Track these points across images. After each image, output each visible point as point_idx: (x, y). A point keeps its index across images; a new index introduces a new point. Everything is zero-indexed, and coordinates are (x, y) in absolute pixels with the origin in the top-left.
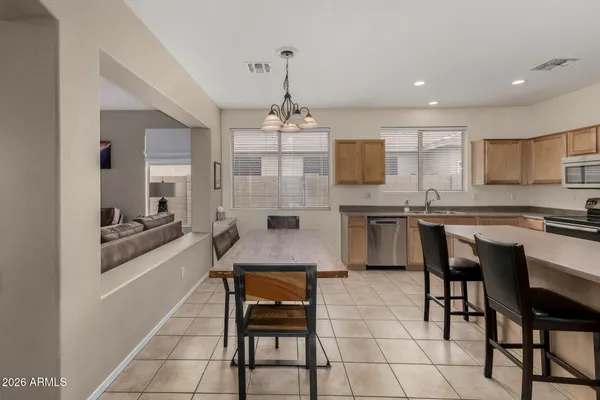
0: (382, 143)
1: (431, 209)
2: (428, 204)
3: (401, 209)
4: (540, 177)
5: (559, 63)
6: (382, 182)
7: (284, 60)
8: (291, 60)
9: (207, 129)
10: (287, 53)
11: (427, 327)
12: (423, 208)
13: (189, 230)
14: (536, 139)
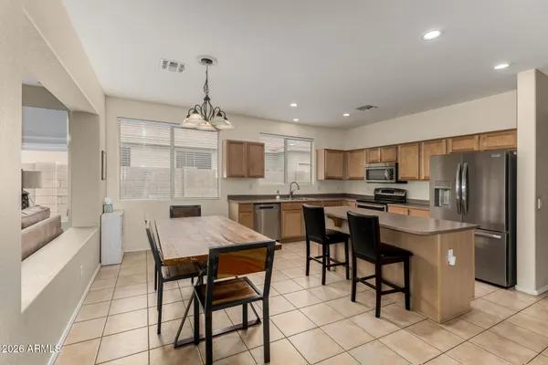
0: (262, 145)
1: (293, 197)
2: (292, 193)
3: (274, 197)
4: (352, 175)
5: (369, 107)
6: (262, 177)
7: (204, 67)
8: (210, 67)
9: (96, 115)
10: (208, 61)
11: (308, 280)
12: (288, 196)
13: (69, 225)
14: (351, 151)
